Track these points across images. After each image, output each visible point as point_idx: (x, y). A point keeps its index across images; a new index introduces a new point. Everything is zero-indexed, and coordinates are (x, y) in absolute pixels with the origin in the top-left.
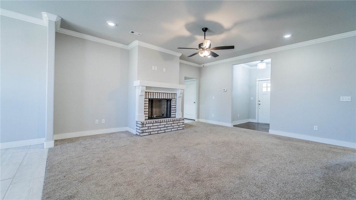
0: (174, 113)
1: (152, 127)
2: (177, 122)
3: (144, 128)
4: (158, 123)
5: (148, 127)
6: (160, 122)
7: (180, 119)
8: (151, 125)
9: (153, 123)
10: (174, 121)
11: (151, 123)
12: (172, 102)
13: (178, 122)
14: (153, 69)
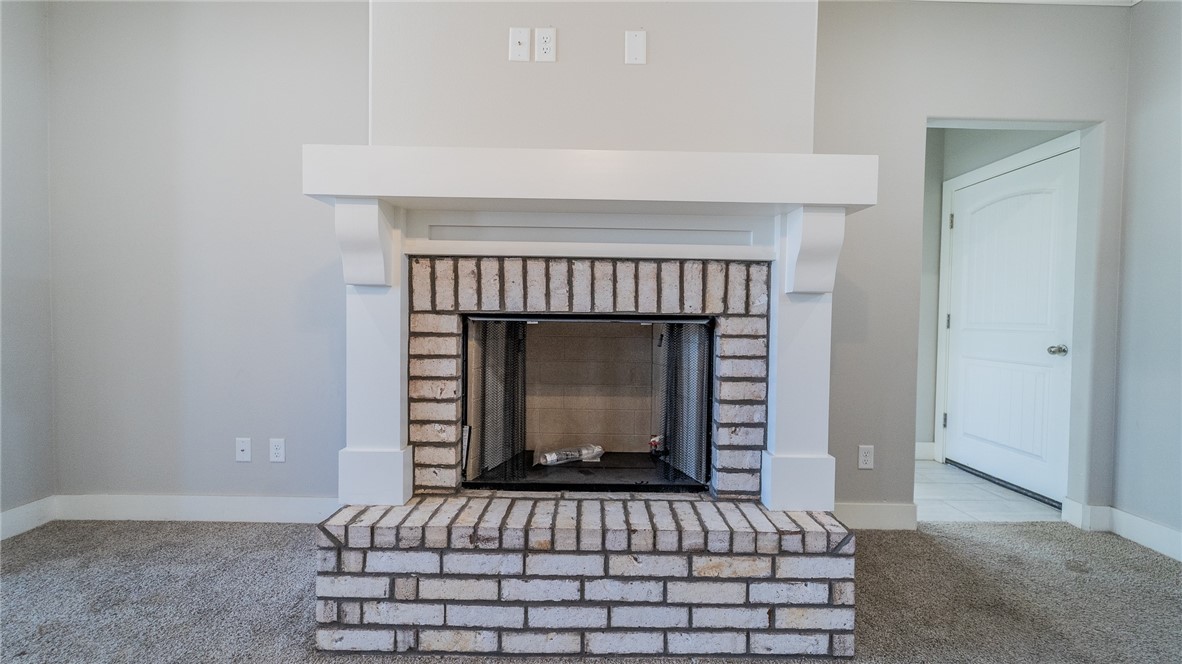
0: (747, 459)
1: (429, 589)
2: (743, 567)
3: (344, 587)
4: (501, 550)
5: (393, 577)
6: (526, 550)
7: (792, 543)
8: (427, 562)
9: (441, 552)
10: (704, 551)
11: (422, 547)
12: (723, 347)
13: (762, 567)
14: (516, 53)
